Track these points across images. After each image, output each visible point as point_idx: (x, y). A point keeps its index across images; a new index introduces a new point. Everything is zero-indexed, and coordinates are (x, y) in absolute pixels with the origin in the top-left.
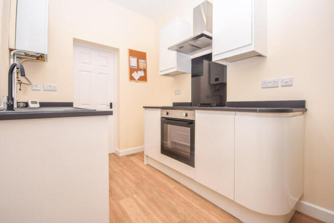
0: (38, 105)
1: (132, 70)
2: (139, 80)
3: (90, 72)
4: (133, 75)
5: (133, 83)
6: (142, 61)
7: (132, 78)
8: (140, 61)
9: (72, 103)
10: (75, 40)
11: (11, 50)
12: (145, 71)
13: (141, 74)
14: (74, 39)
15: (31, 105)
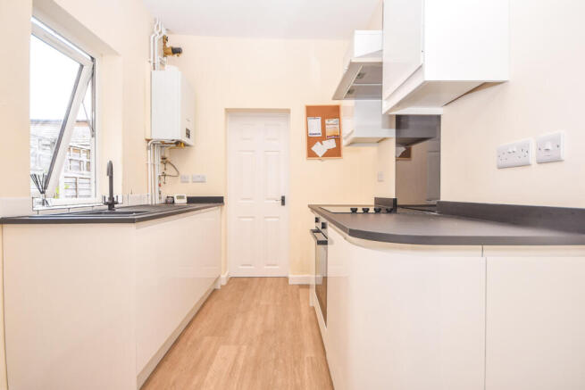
0: (185, 201)
1: (311, 141)
2: (325, 156)
3: (253, 151)
4: (313, 149)
5: (314, 162)
6: (332, 121)
7: (311, 154)
8: (327, 121)
9: (222, 198)
10: (228, 111)
11: (148, 140)
12: (337, 138)
13: (331, 144)
14: (226, 109)
15: (177, 201)
